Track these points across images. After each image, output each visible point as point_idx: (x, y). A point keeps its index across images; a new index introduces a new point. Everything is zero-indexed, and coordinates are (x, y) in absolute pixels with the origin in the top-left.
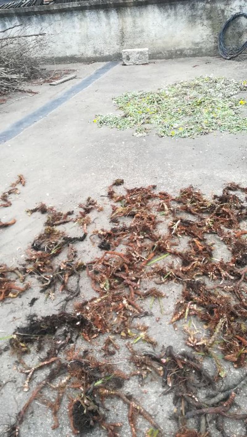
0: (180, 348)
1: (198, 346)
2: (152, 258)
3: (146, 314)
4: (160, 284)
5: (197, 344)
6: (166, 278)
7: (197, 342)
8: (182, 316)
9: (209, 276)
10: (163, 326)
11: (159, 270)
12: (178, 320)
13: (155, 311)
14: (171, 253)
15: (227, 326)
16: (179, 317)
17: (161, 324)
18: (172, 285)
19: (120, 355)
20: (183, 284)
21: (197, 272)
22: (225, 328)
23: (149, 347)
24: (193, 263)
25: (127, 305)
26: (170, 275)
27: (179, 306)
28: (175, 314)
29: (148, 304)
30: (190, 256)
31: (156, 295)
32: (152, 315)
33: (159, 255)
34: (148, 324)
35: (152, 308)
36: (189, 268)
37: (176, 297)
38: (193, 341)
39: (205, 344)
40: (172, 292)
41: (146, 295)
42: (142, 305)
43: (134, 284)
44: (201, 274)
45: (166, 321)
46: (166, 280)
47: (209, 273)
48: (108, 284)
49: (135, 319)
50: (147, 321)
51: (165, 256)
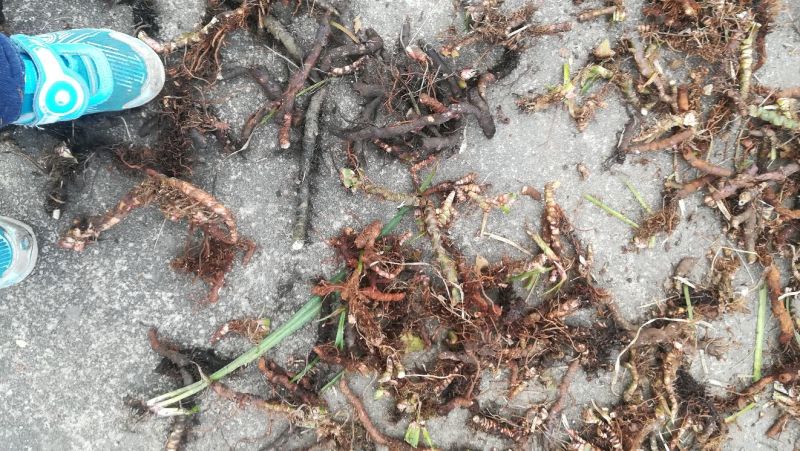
1: (448, 193)
2: (779, 324)
3: (618, 155)
4: (676, 269)
5: (453, 194)
6: (683, 295)
7: (455, 200)
8: (546, 233)
10: (556, 168)
12: (545, 214)
13: (607, 186)
14: (753, 384)
16: (549, 218)
17: (565, 167)
18: (651, 294)
20: (633, 323)
21: (640, 387)
23: (530, 92)
24: (675, 406)
25: (678, 120)
26: (681, 310)
28: (562, 222)
29: (641, 185)
30: (705, 422)
32: (605, 168)
33: (774, 352)
34: (588, 137)
35: (626, 186)
36: (668, 380)
37: (610, 274)
38: (466, 193)
39: (438, 211)
40: (632, 275)
42: (652, 170)
44: (628, 398)
49: (627, 119)
50: (597, 140)
51: (758, 366)
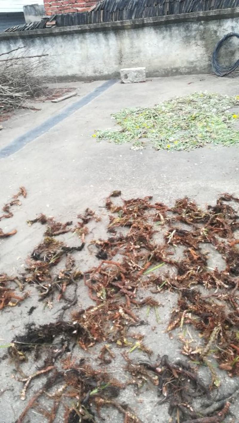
0: (175, 357)
1: (193, 355)
2: (148, 267)
3: (142, 323)
4: (156, 293)
5: (193, 353)
6: (162, 287)
7: (192, 351)
8: (177, 325)
9: (204, 285)
10: (158, 335)
11: (154, 280)
12: (174, 328)
13: (151, 319)
14: (166, 263)
15: (221, 334)
16: (174, 326)
17: (156, 333)
18: (168, 293)
19: (116, 363)
20: (179, 293)
21: (192, 281)
22: (219, 337)
23: (145, 356)
24: (188, 272)
25: (123, 314)
26: (166, 284)
27: (175, 315)
28: (171, 323)
29: (144, 313)
30: (185, 265)
31: (152, 304)
32: (147, 324)
33: (155, 264)
34: (143, 333)
35: (148, 316)
36: (184, 277)
37: (172, 306)
38: (189, 350)
39: (200, 353)
40: (167, 301)
41: (142, 305)
42: (138, 314)
43: (130, 292)
44: (196, 282)
45: (161, 331)
46: (161, 289)
47: (204, 282)
48: (105, 293)
49: (131, 328)
50: (143, 330)
51: (161, 265)
